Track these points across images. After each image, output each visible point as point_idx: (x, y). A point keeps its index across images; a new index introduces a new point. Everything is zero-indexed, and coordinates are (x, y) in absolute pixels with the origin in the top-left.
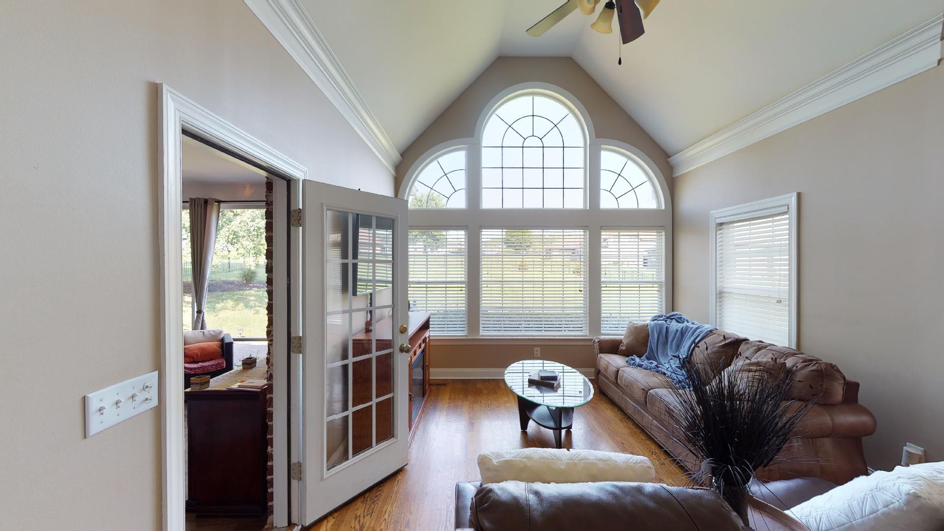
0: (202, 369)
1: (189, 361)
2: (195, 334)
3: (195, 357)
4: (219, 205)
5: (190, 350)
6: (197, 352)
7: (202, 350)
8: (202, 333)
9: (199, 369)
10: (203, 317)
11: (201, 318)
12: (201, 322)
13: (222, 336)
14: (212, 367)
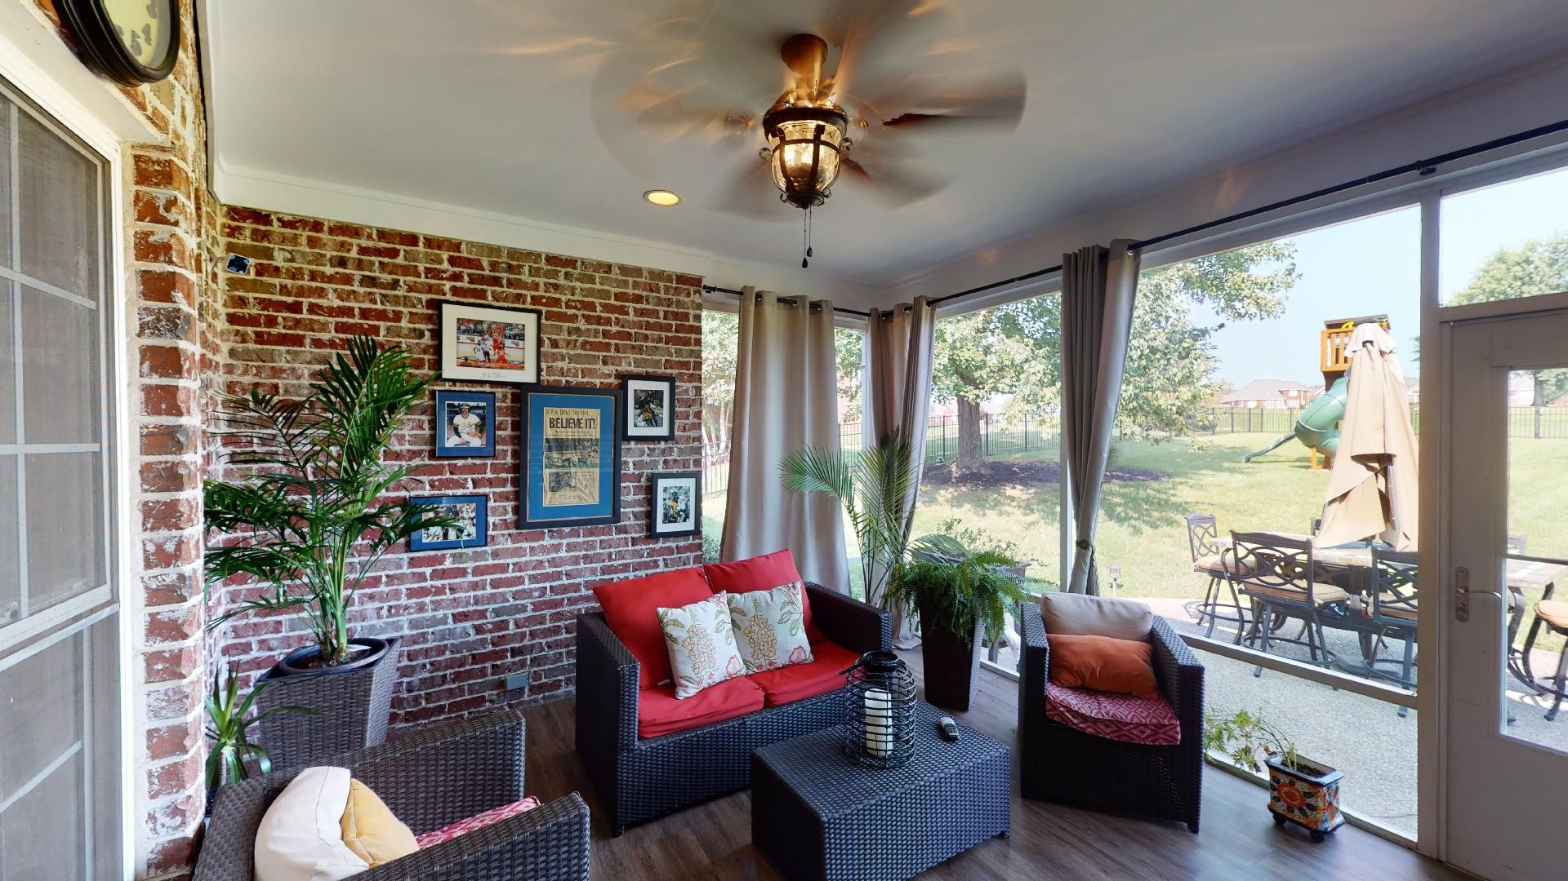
0: (1114, 728)
1: (1073, 684)
2: (1079, 606)
3: (1087, 675)
4: (1137, 257)
5: (1075, 653)
6: (1093, 662)
7: (1106, 660)
8: (1095, 607)
9: (1107, 726)
10: (1092, 560)
11: (1088, 561)
12: (1087, 571)
13: (1150, 628)
14: (1143, 732)
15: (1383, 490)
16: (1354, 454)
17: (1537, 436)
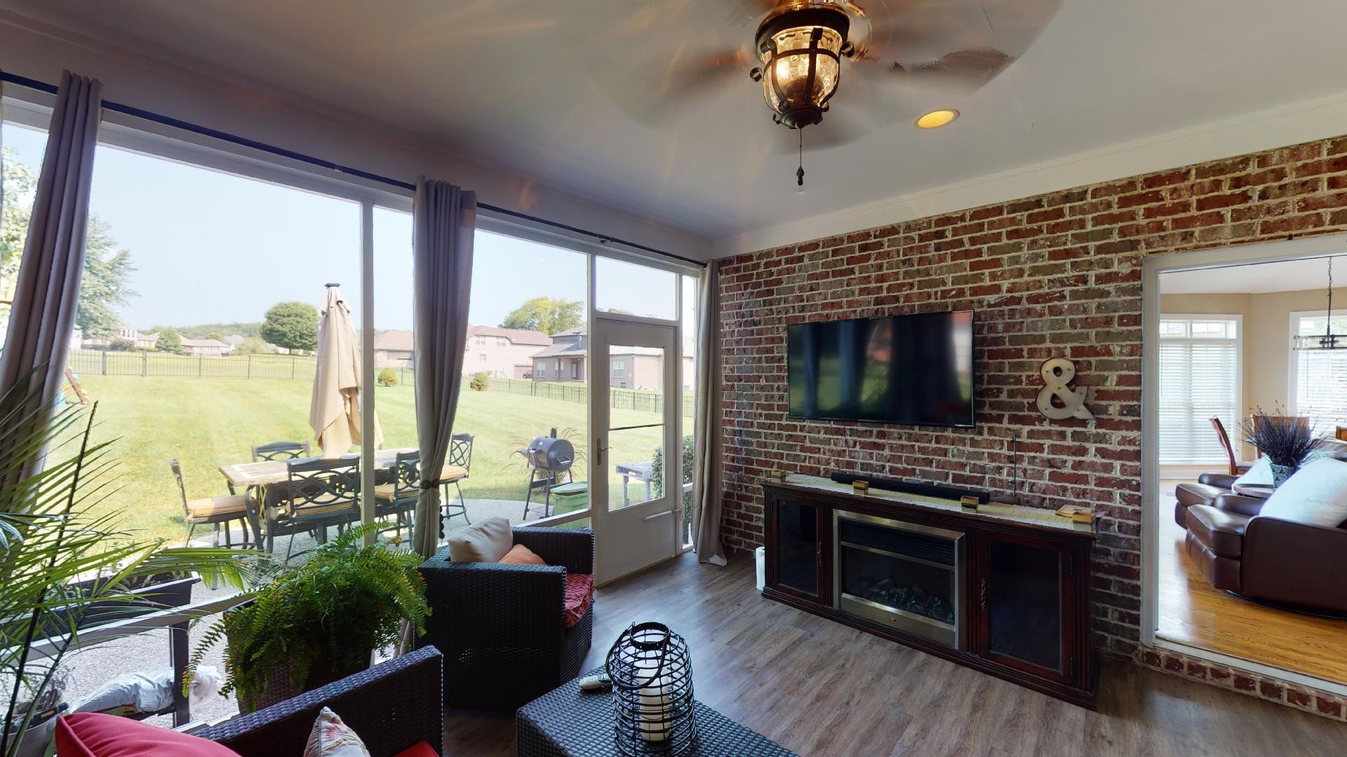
15: (349, 413)
16: (342, 387)
17: (104, 373)
